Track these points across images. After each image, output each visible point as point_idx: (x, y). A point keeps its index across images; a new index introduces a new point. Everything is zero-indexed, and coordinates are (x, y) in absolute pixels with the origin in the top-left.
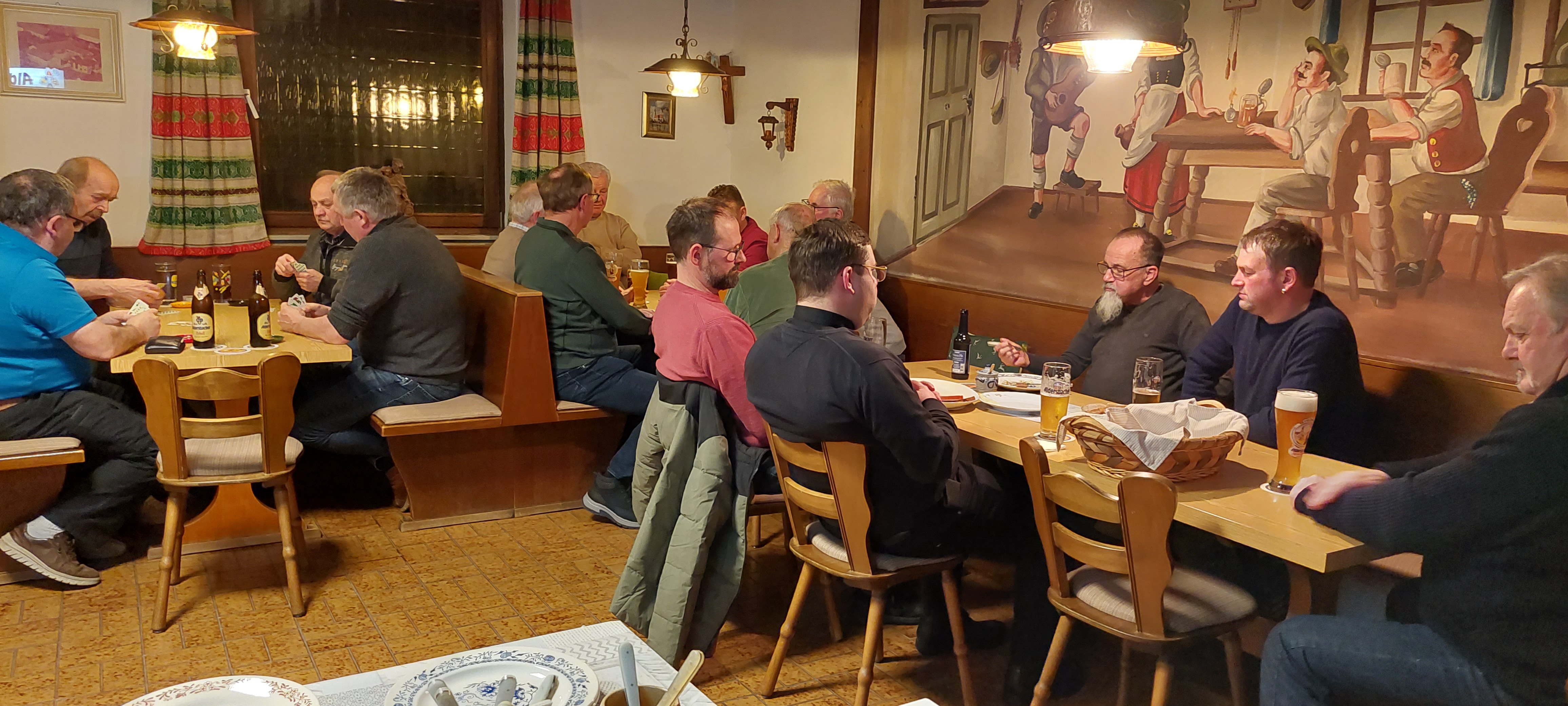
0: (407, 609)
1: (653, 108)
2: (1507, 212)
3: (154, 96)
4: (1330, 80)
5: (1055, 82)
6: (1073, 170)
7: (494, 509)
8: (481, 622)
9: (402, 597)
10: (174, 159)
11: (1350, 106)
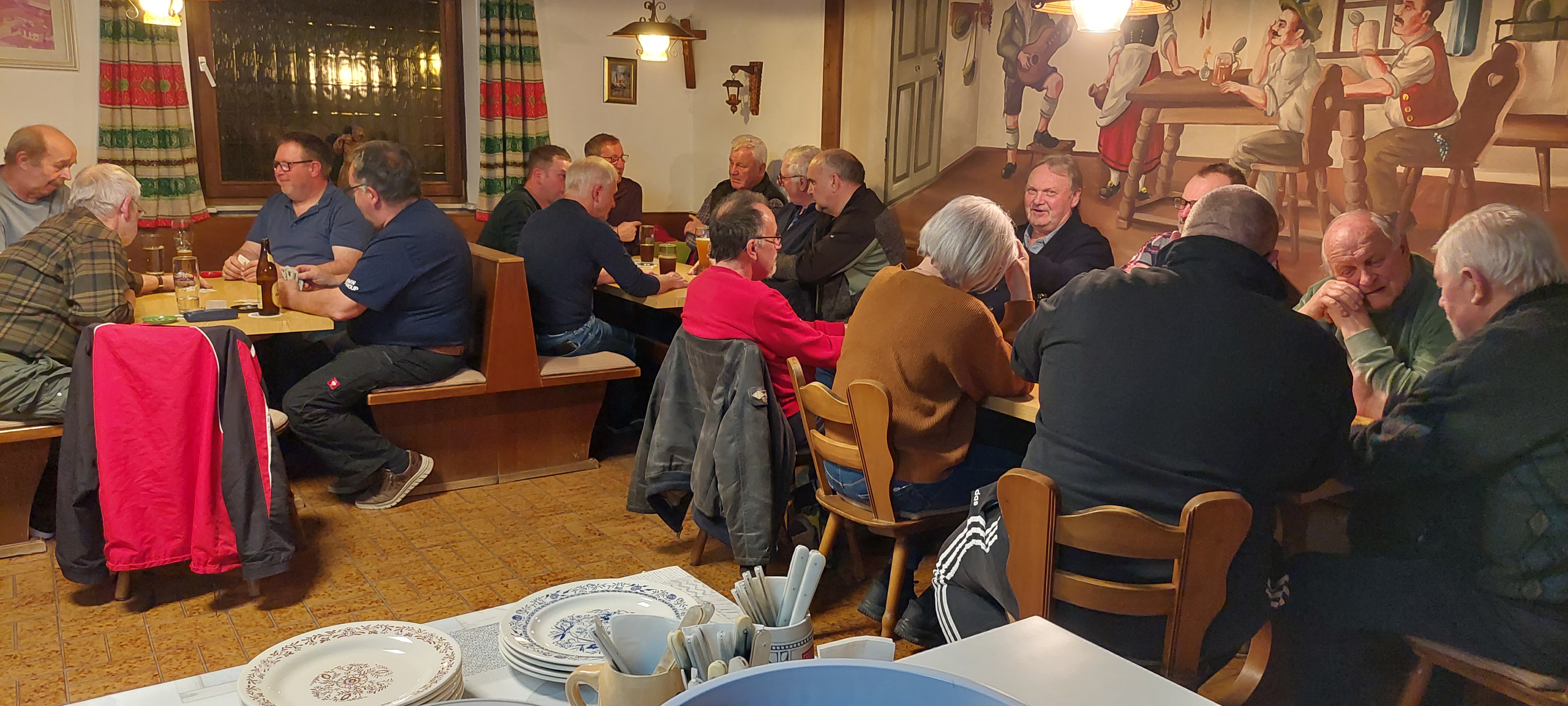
0: (405, 574)
1: (614, 74)
2: (1478, 165)
3: (101, 64)
4: (1304, 38)
5: (1027, 43)
6: (1046, 130)
7: (479, 475)
8: (481, 585)
9: (398, 563)
10: (124, 128)
11: (1324, 63)
